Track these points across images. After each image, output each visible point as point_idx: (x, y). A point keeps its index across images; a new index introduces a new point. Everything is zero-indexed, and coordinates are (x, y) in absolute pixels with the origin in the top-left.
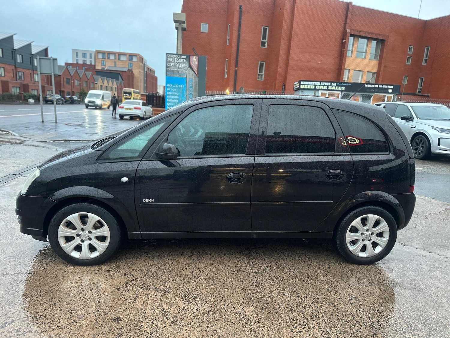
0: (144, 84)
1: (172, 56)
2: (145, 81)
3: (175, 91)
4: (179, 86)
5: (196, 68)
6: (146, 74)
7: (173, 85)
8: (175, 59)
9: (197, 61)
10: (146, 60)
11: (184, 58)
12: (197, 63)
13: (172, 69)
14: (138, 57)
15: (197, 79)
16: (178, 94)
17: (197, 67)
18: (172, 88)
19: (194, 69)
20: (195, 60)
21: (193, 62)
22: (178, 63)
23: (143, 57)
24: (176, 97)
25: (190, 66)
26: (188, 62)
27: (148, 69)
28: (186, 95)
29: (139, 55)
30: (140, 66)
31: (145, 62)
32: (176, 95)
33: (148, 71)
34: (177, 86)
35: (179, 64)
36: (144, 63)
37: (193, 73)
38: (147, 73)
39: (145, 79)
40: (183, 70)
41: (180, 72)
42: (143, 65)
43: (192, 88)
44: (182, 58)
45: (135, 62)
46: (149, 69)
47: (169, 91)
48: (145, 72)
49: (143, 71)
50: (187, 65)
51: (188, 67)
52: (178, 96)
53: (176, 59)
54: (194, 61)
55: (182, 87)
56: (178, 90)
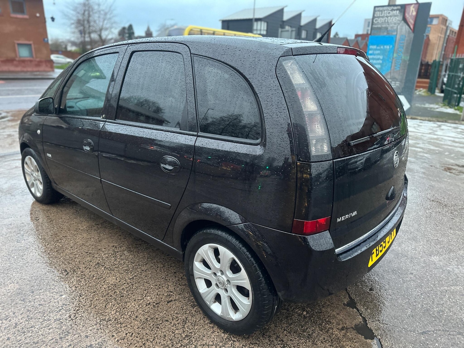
0: (442, 51)
1: (381, 9)
2: (444, 47)
3: (378, 54)
4: (385, 47)
5: (412, 20)
6: (447, 39)
7: (377, 46)
8: (384, 13)
9: (415, 11)
10: (451, 22)
11: (397, 10)
12: (414, 13)
13: (379, 26)
14: (441, 18)
15: (412, 35)
16: (381, 57)
17: (414, 20)
18: (376, 50)
19: (410, 22)
20: (413, 11)
21: (409, 14)
22: (387, 17)
23: (447, 18)
24: (378, 62)
25: (405, 20)
26: (402, 14)
27: (451, 32)
28: (392, 58)
29: (441, 15)
30: (441, 29)
31: (449, 24)
32: (378, 59)
33: (451, 35)
34: (382, 47)
35: (389, 18)
36: (447, 24)
37: (407, 27)
38: (450, 38)
39: (445, 45)
40: (394, 25)
41: (389, 28)
42: (445, 28)
43: (403, 48)
44: (394, 10)
45: (435, 25)
46: (453, 31)
47: (371, 54)
48: (447, 37)
49: (443, 36)
50: (400, 18)
51: (402, 21)
52: (381, 60)
53: (386, 12)
54: (411, 11)
55: (388, 47)
56: (383, 52)
